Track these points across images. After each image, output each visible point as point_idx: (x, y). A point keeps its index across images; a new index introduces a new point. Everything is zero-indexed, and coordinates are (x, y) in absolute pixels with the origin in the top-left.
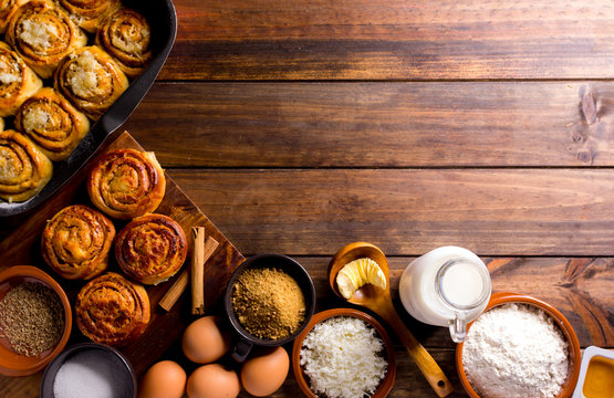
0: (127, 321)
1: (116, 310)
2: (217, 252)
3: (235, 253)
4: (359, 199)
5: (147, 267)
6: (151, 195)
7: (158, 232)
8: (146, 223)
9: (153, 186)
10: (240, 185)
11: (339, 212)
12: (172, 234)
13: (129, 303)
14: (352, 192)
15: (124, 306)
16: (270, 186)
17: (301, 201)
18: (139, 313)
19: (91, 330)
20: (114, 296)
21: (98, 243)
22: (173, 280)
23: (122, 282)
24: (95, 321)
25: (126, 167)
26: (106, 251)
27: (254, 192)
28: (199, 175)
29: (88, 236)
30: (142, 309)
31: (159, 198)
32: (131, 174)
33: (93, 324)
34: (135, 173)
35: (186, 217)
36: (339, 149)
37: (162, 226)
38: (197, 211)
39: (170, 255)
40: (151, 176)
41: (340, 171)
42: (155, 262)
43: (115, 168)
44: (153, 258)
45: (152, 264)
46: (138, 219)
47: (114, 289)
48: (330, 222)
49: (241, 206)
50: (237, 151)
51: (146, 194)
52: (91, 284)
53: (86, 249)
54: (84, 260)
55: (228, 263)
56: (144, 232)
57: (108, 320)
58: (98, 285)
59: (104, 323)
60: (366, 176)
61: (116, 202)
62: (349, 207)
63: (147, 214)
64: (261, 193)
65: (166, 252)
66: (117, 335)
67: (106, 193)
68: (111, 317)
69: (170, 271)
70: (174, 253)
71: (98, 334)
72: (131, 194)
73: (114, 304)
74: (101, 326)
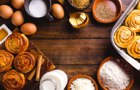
0: (18, 84)
1: (14, 81)
2: (44, 63)
3: (49, 63)
4: (90, 48)
5: (23, 68)
6: (24, 47)
7: (26, 57)
8: (22, 55)
9: (24, 44)
10: (54, 44)
11: (83, 52)
12: (30, 58)
13: (18, 79)
14: (88, 46)
15: (16, 80)
16: (63, 44)
17: (73, 49)
18: (21, 82)
19: (7, 87)
20: (14, 77)
21: (8, 61)
22: (31, 71)
23: (16, 72)
24: (8, 84)
25: (16, 38)
26: (11, 63)
27: (58, 46)
28: (42, 41)
29: (5, 59)
30: (22, 80)
31: (26, 47)
32: (17, 41)
33: (8, 85)
34: (19, 40)
35: (35, 52)
36: (84, 33)
37: (27, 56)
38: (38, 51)
39: (30, 64)
40: (24, 41)
41: (84, 40)
42: (25, 67)
43: (13, 39)
44: (25, 65)
45: (24, 67)
46: (20, 54)
47: (14, 75)
48: (81, 55)
49: (54, 50)
50: (53, 34)
51: (22, 46)
52: (7, 73)
53: (5, 63)
54: (5, 66)
55: (48, 66)
56: (22, 58)
57: (12, 84)
58: (9, 74)
59: (11, 85)
60: (92, 41)
61: (13, 49)
62: (86, 50)
63: (23, 52)
64: (60, 46)
65: (28, 63)
66: (15, 88)
67: (10, 46)
68: (13, 83)
69: (30, 69)
70: (31, 64)
71: (9, 88)
72: (18, 47)
73: (13, 79)
74: (10, 86)
